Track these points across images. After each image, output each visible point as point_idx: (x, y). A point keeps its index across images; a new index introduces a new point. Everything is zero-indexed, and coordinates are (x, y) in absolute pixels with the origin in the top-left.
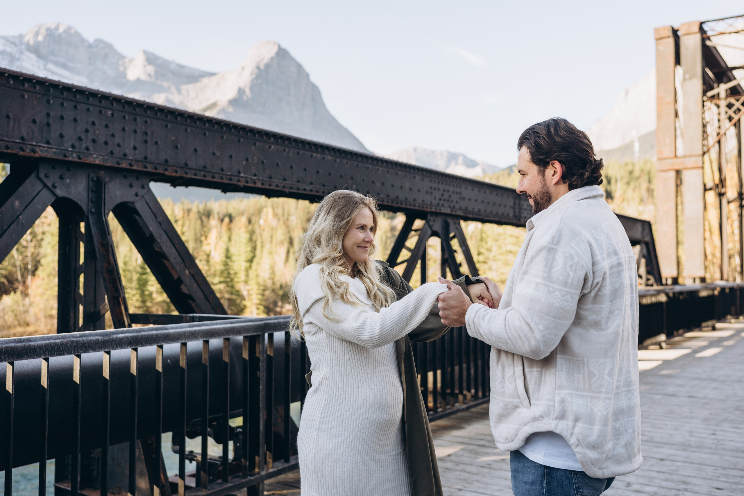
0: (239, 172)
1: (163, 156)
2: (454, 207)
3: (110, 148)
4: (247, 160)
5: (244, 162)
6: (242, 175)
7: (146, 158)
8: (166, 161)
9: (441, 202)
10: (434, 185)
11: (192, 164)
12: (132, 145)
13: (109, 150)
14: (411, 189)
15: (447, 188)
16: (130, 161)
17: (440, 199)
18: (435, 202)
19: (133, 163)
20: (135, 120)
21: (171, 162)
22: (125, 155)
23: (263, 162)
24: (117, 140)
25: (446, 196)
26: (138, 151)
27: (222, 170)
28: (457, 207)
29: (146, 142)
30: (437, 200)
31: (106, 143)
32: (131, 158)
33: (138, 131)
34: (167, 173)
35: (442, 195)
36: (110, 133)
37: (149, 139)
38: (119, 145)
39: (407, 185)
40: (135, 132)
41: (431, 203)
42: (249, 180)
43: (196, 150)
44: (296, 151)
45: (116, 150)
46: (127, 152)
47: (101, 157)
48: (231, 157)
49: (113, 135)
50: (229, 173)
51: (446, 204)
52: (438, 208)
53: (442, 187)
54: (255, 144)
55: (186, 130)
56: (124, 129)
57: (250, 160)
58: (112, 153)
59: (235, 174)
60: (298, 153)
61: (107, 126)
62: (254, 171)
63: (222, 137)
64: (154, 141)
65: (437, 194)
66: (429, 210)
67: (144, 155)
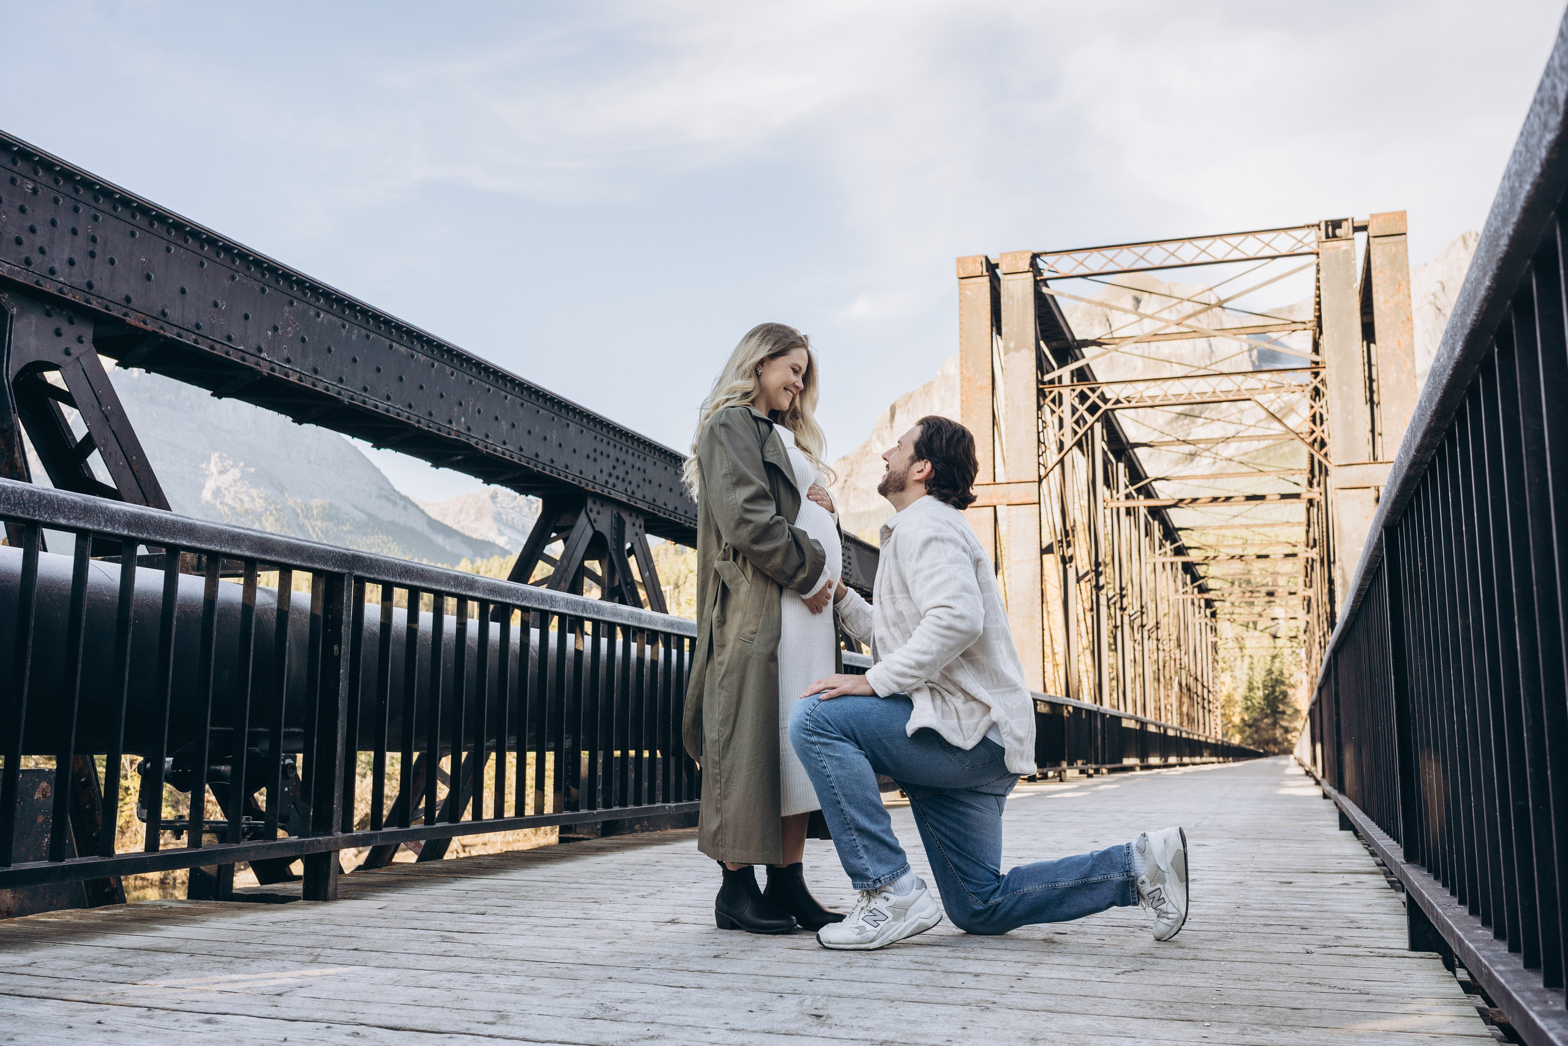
0: (260, 350)
1: (122, 289)
2: (633, 493)
3: (25, 252)
4: (275, 329)
5: (270, 333)
6: (264, 355)
7: (90, 285)
8: (128, 299)
9: (612, 481)
10: (601, 447)
11: (174, 315)
12: (66, 256)
13: (24, 256)
14: (560, 445)
15: (623, 456)
16: (60, 285)
17: (610, 475)
18: (601, 479)
19: (65, 290)
20: (76, 210)
21: (134, 303)
22: (52, 271)
23: (303, 340)
24: (39, 240)
25: (620, 471)
26: (75, 270)
27: (229, 339)
28: (638, 494)
29: (92, 255)
30: (605, 476)
31: (19, 241)
32: (62, 279)
33: (80, 232)
34: (128, 319)
35: (614, 468)
36: (28, 224)
37: (97, 252)
38: (42, 251)
39: (554, 437)
40: (74, 232)
41: (594, 478)
42: (277, 368)
43: (183, 291)
44: (364, 332)
45: (36, 258)
46: (57, 266)
47: (8, 266)
48: (246, 317)
49: (32, 230)
50: (241, 348)
51: (620, 487)
52: (606, 490)
53: (614, 453)
54: (291, 303)
55: (168, 250)
56: (53, 223)
57: (280, 332)
58: (28, 262)
59: (252, 351)
60: (368, 337)
61: (22, 210)
62: (286, 353)
63: (233, 278)
64: (108, 257)
65: (606, 464)
66: (590, 488)
67: (87, 280)
